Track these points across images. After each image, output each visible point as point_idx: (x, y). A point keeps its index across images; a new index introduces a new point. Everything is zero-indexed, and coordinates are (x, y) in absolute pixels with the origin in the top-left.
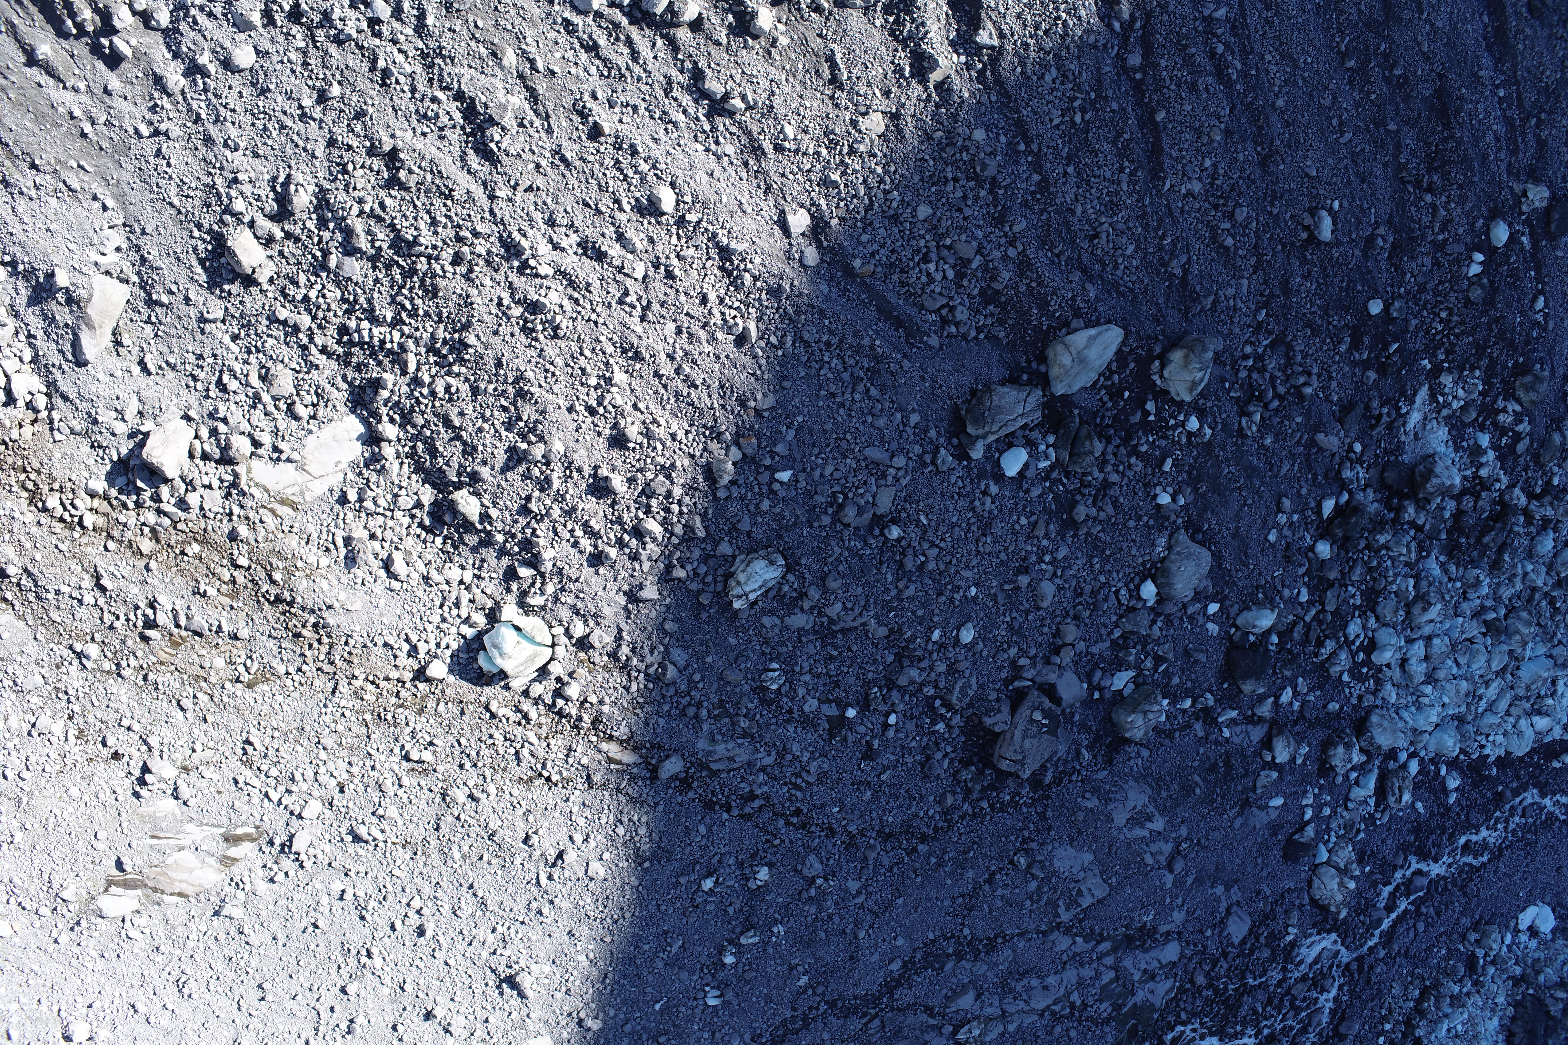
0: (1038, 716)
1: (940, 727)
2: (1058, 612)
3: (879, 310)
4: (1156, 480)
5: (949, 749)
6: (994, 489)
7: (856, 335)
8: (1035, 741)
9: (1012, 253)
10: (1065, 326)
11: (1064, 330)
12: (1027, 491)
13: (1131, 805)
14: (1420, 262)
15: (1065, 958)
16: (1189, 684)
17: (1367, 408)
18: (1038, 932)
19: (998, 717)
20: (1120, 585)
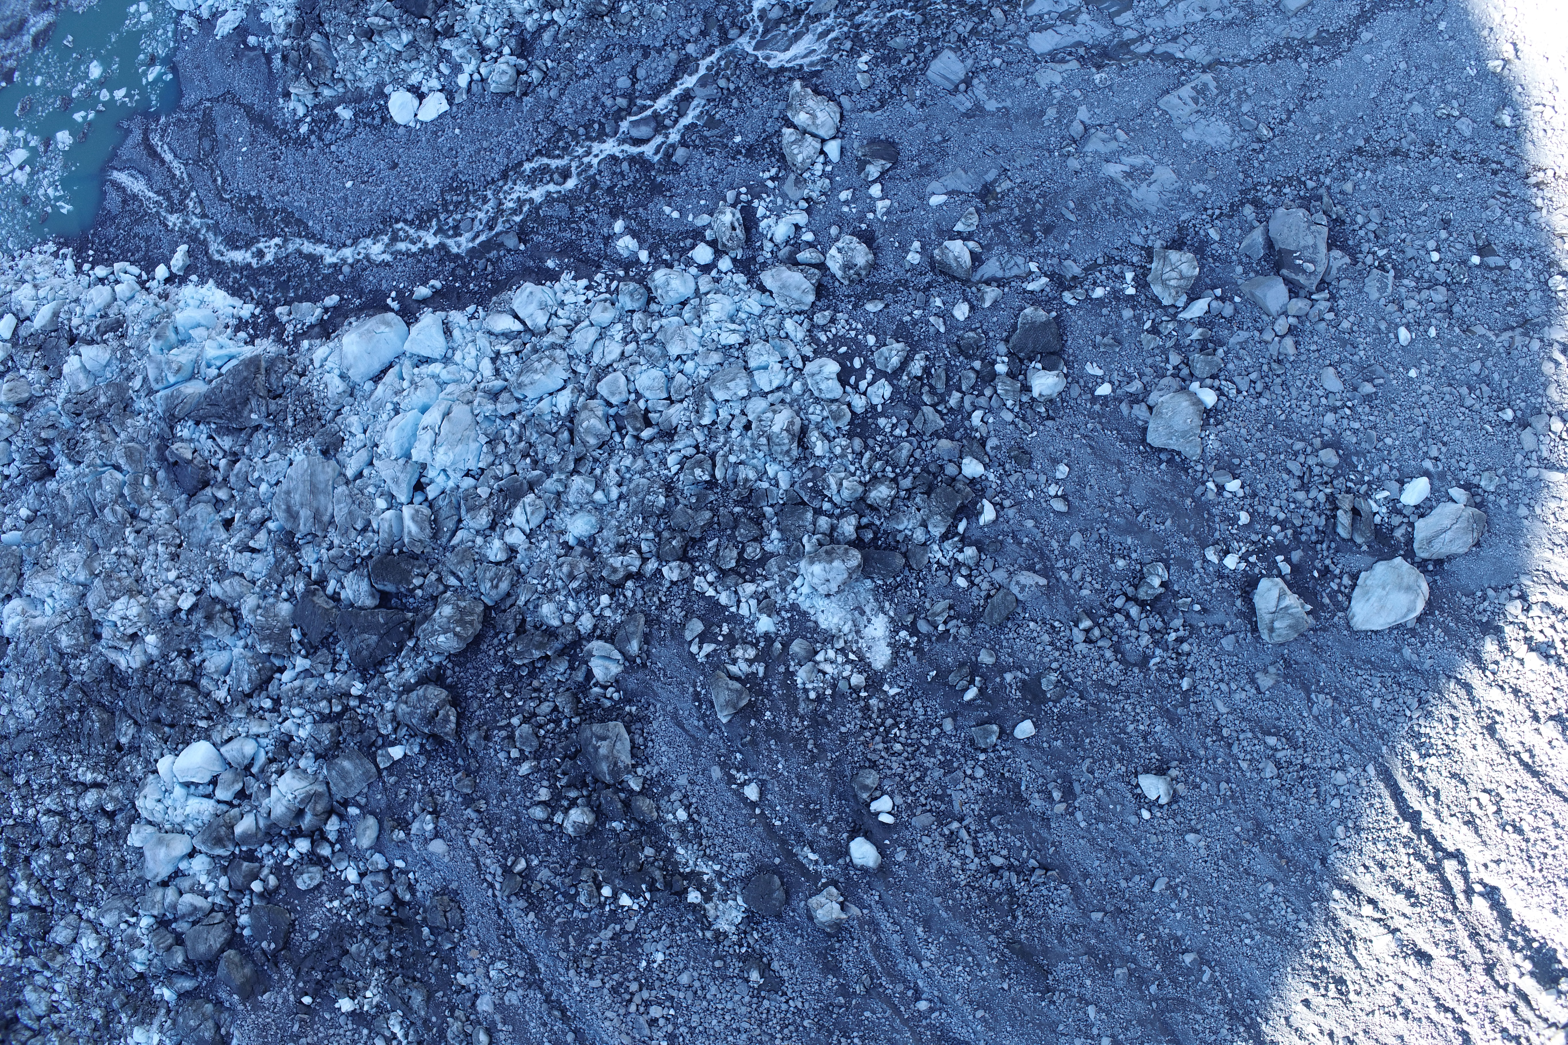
0: (1310, 267)
1: (1381, 253)
2: (1306, 365)
4: (1248, 501)
5: (1362, 233)
8: (1302, 243)
11: (1422, 618)
13: (1154, 187)
14: (970, 793)
15: (1190, 38)
16: (1105, 311)
18: (1227, 64)
19: (1339, 263)
20: (1240, 398)
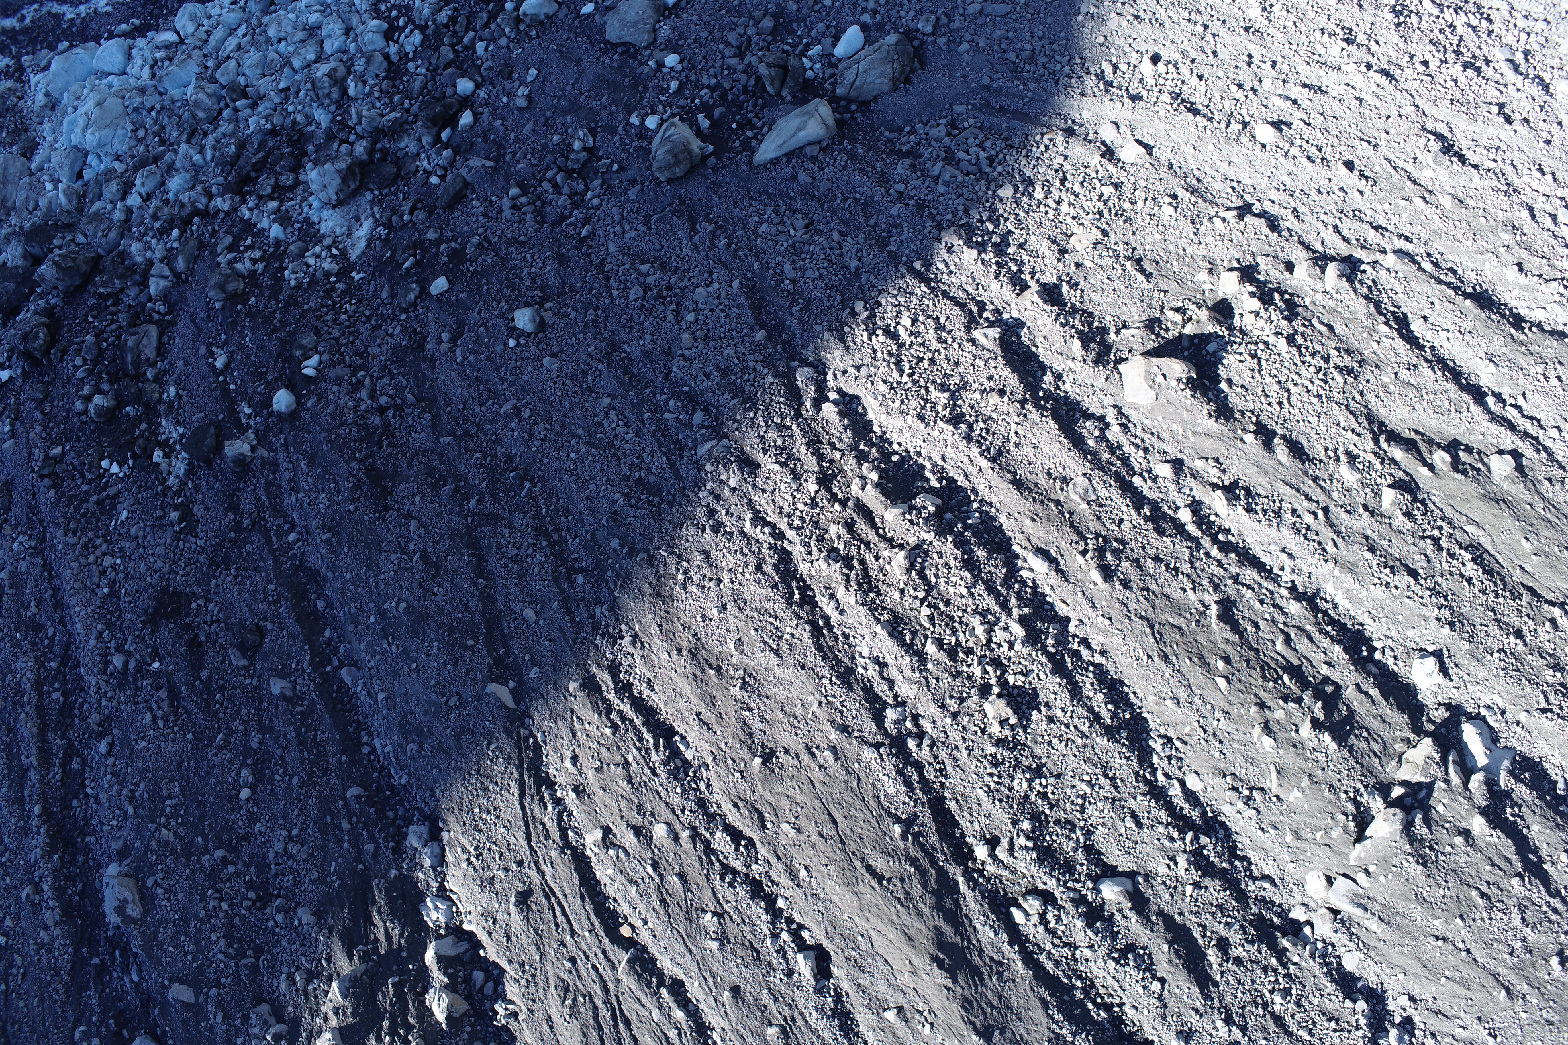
3: (1026, 115)
4: (684, 74)
6: (866, 18)
7: (1044, 89)
9: (901, 187)
10: (825, 146)
11: (824, 144)
12: (828, 27)
14: (385, 348)
17: (430, 213)
